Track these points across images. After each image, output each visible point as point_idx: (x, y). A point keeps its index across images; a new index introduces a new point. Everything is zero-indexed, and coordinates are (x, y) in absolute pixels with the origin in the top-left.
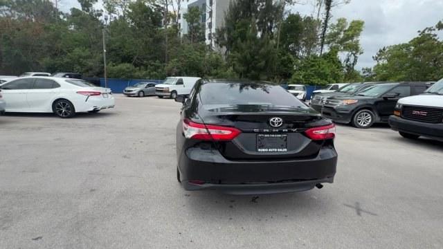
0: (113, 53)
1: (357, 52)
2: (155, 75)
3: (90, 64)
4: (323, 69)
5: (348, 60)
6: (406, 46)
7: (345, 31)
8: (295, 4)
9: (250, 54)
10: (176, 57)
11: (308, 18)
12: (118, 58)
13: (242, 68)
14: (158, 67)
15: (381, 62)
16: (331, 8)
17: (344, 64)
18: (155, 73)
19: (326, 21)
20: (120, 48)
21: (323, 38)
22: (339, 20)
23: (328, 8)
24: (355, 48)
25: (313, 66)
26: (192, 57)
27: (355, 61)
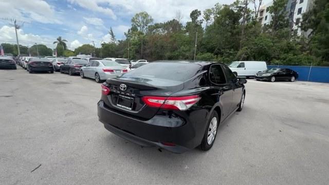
0: (203, 46)
2: (228, 60)
3: (187, 54)
10: (247, 45)
12: (205, 49)
14: (231, 54)
18: (227, 58)
20: (208, 43)
26: (262, 43)
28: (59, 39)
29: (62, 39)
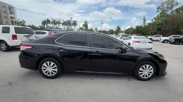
28: (118, 27)
29: (119, 26)
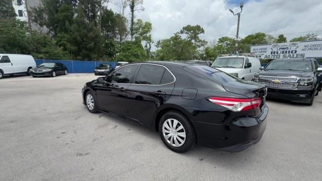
1: (150, 41)
4: (136, 52)
5: (146, 46)
6: (169, 41)
7: (142, 28)
8: (109, 2)
9: (80, 36)
11: (118, 14)
13: (74, 48)
15: (159, 49)
16: (135, 12)
17: (145, 49)
19: (132, 20)
21: (132, 30)
22: (138, 20)
23: (132, 11)
24: (149, 39)
25: (129, 49)
27: (150, 47)
